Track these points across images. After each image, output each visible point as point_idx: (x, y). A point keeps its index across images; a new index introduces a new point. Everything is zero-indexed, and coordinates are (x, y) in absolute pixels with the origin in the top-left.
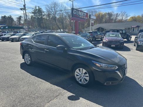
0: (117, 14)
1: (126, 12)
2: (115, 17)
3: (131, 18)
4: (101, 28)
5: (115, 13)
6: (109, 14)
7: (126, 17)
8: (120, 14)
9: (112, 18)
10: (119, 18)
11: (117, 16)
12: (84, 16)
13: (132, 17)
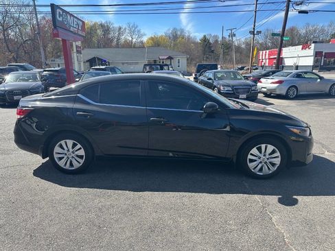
0: (120, 28)
1: (137, 27)
2: (116, 35)
3: (149, 39)
4: (99, 59)
5: (116, 25)
6: (102, 26)
7: (139, 37)
8: (125, 29)
9: (110, 36)
10: (126, 37)
11: (119, 34)
12: (78, 29)
13: (152, 38)
